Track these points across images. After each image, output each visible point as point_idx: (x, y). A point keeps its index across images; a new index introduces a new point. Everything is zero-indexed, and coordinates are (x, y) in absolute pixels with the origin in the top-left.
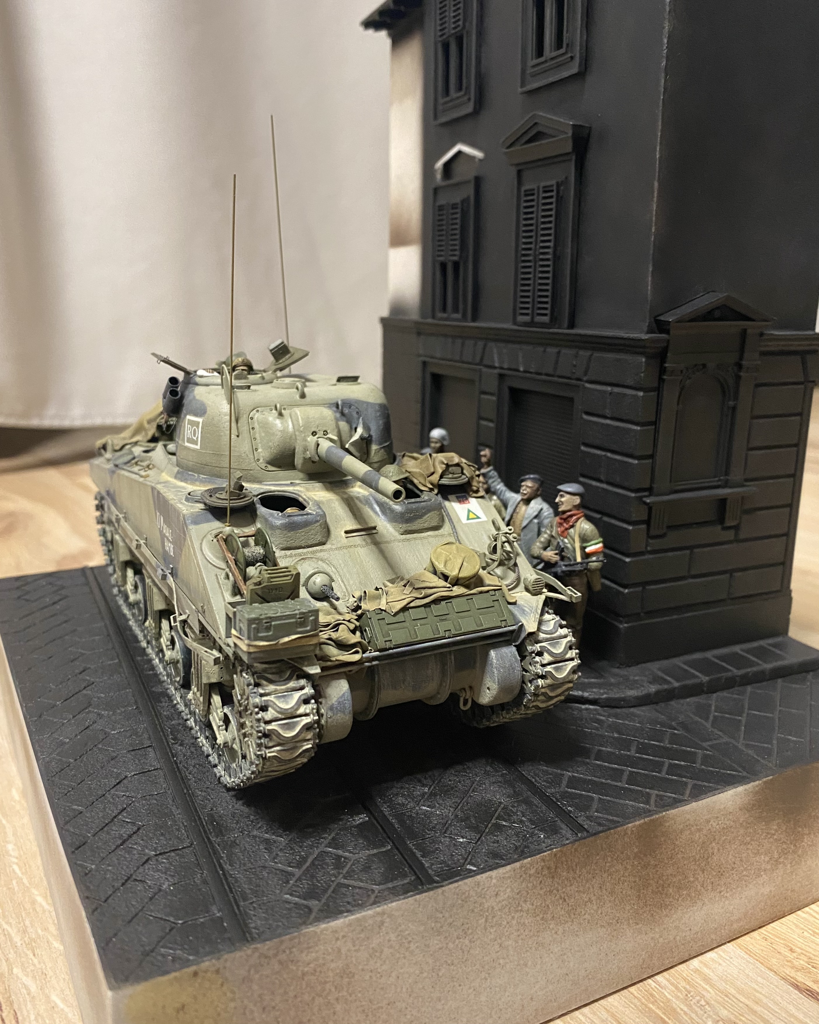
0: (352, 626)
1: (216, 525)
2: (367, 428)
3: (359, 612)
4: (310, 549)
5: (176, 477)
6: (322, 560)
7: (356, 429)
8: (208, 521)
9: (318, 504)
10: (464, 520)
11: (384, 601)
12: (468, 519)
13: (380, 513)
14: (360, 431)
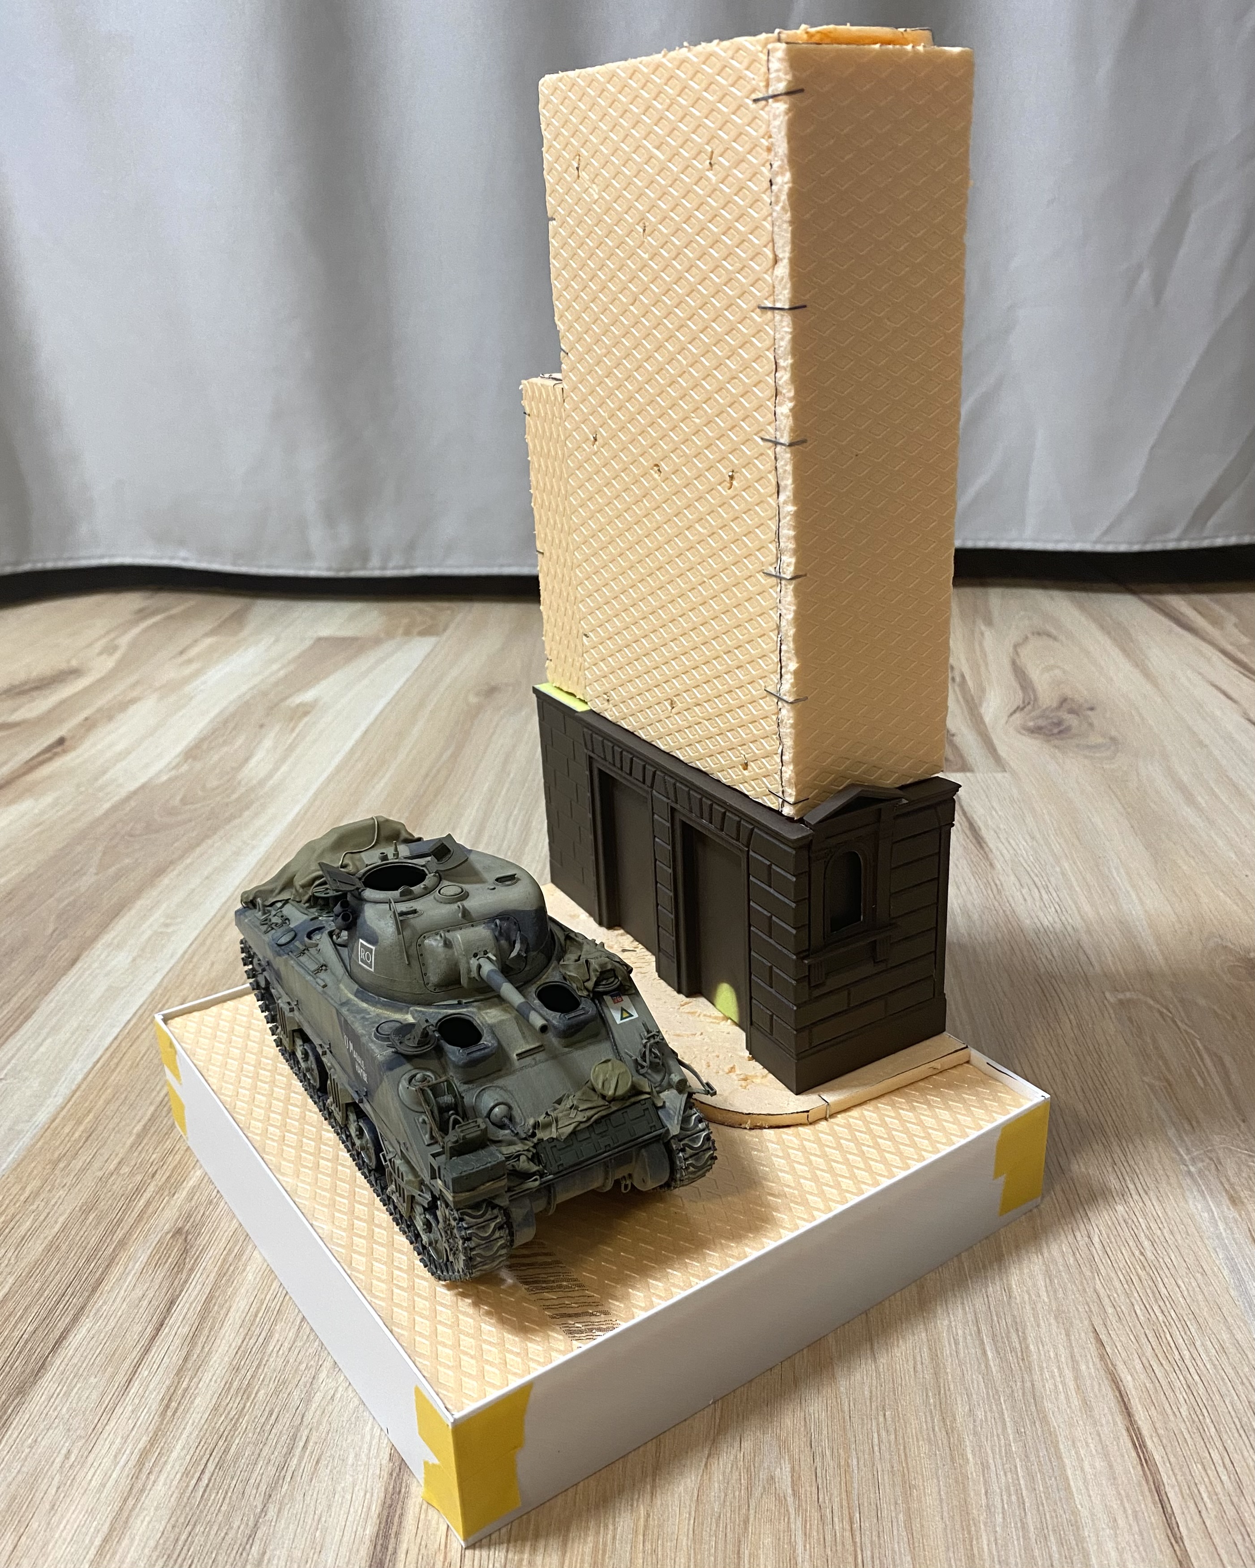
0: (530, 1155)
1: (407, 1068)
2: (524, 941)
3: (535, 1140)
5: (356, 995)
6: (498, 1087)
7: (514, 942)
8: (400, 1065)
9: (491, 1028)
10: (619, 1022)
11: (554, 1130)
12: (622, 1019)
14: (518, 946)
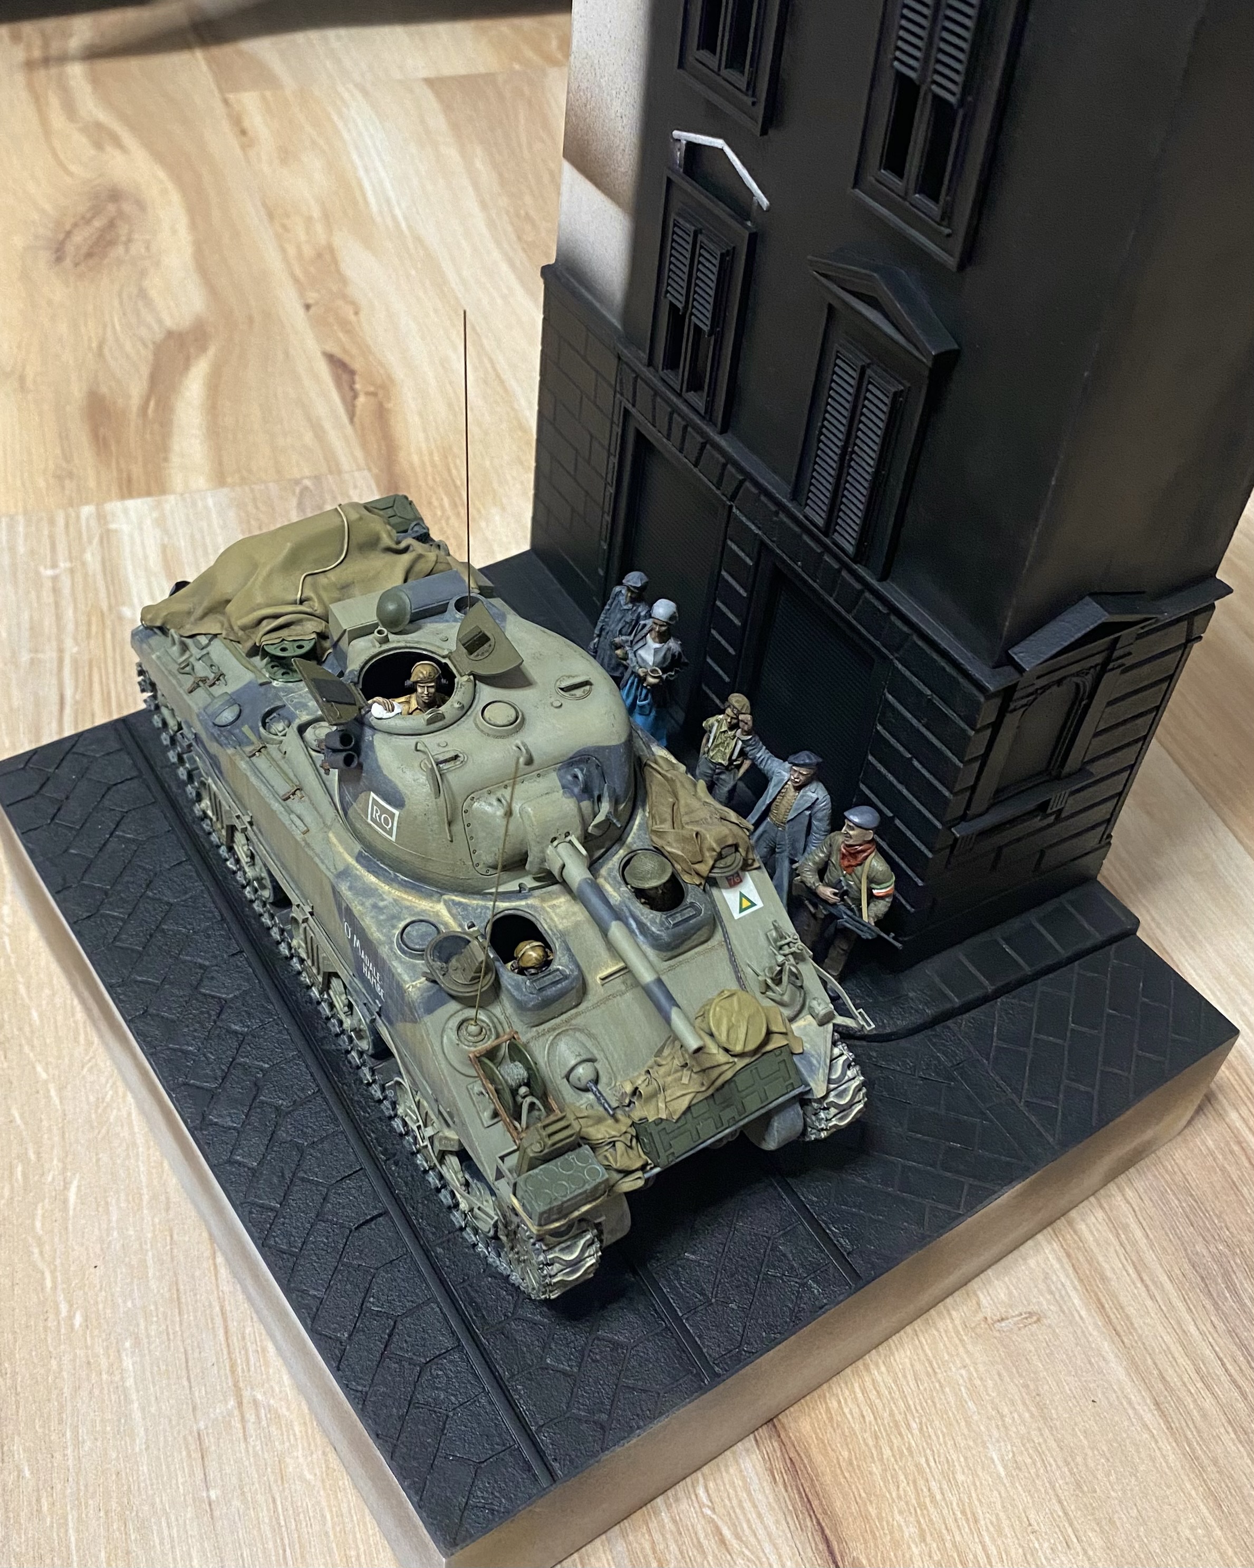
0: (628, 1139)
1: (451, 1012)
2: (612, 796)
3: (634, 1116)
4: (564, 1017)
5: (357, 861)
6: (579, 1030)
7: (600, 800)
8: (441, 1004)
9: (561, 936)
10: (737, 915)
11: (662, 1105)
12: (741, 910)
13: (637, 931)
14: (605, 807)
